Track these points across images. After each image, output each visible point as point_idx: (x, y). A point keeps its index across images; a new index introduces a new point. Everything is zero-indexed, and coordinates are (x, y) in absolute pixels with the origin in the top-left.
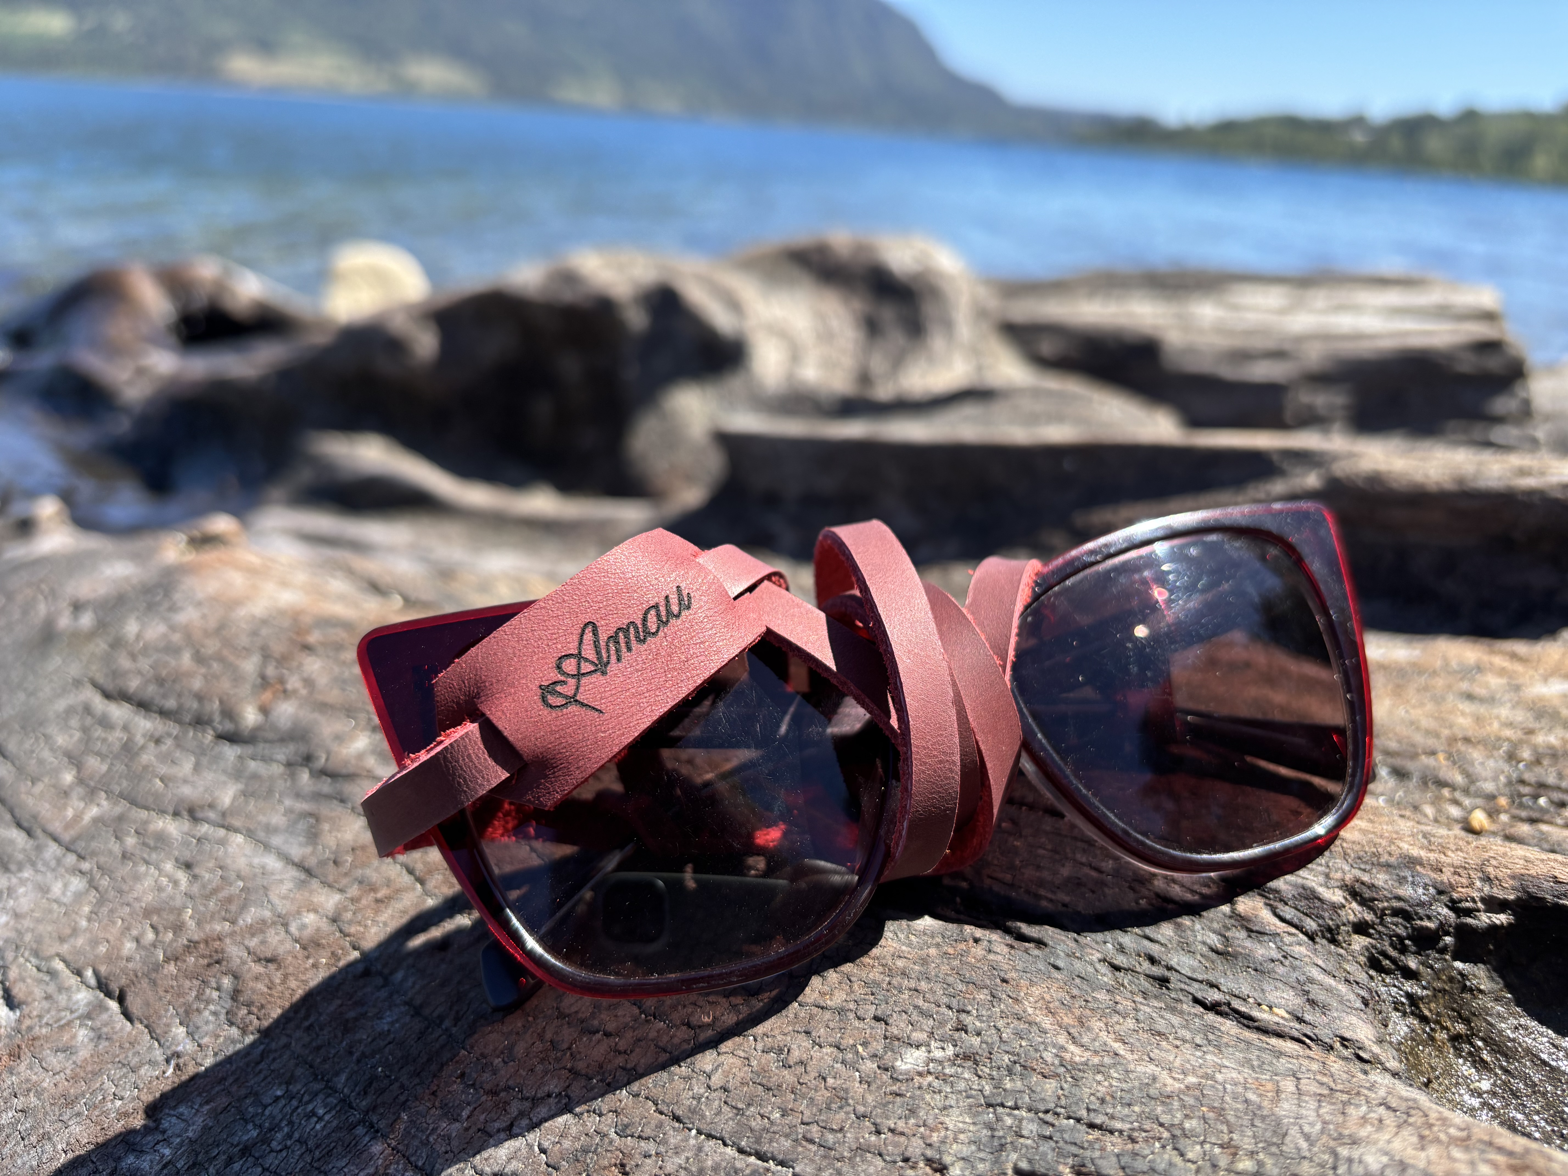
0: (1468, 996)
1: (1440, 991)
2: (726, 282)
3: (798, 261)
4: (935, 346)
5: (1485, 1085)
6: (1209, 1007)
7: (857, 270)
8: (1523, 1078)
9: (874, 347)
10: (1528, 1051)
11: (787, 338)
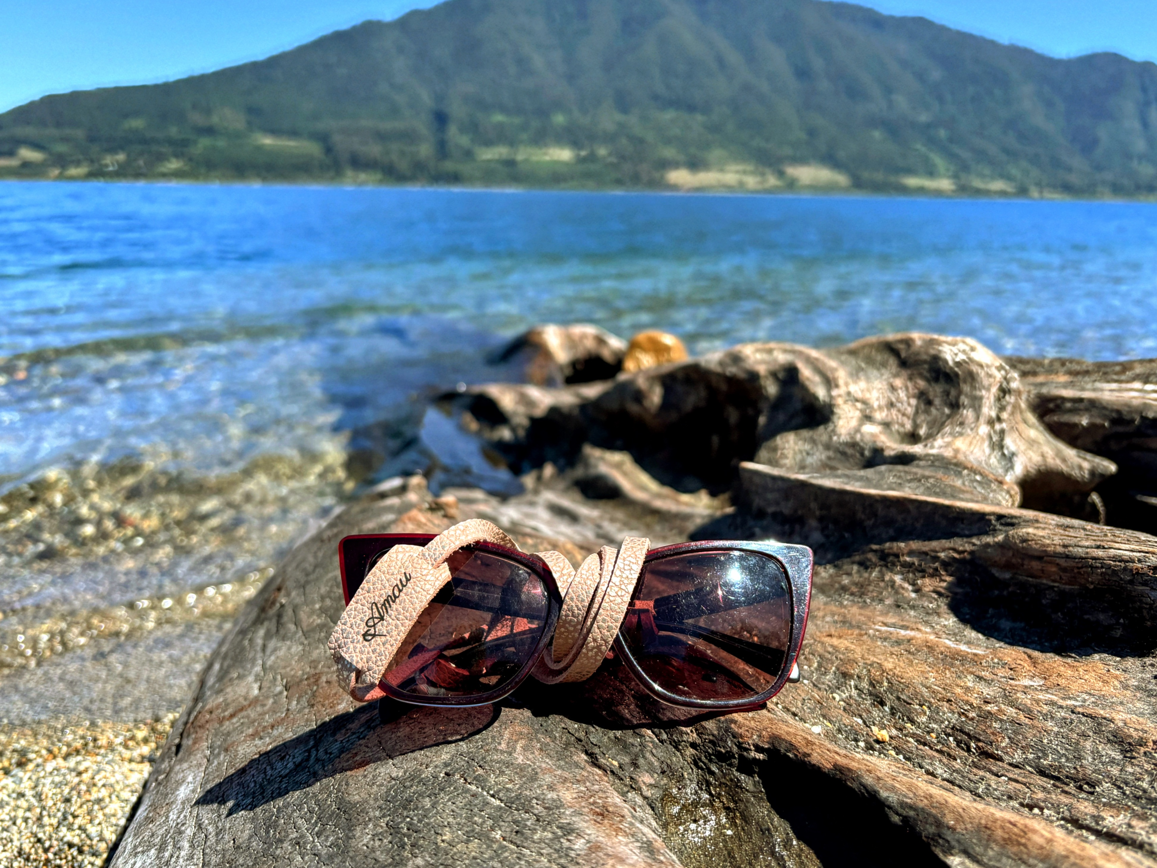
0: (739, 791)
1: (724, 784)
2: (832, 363)
3: (890, 348)
4: (968, 414)
5: (729, 832)
6: (587, 753)
7: (925, 357)
8: (749, 834)
9: (927, 412)
10: (757, 823)
11: (864, 402)
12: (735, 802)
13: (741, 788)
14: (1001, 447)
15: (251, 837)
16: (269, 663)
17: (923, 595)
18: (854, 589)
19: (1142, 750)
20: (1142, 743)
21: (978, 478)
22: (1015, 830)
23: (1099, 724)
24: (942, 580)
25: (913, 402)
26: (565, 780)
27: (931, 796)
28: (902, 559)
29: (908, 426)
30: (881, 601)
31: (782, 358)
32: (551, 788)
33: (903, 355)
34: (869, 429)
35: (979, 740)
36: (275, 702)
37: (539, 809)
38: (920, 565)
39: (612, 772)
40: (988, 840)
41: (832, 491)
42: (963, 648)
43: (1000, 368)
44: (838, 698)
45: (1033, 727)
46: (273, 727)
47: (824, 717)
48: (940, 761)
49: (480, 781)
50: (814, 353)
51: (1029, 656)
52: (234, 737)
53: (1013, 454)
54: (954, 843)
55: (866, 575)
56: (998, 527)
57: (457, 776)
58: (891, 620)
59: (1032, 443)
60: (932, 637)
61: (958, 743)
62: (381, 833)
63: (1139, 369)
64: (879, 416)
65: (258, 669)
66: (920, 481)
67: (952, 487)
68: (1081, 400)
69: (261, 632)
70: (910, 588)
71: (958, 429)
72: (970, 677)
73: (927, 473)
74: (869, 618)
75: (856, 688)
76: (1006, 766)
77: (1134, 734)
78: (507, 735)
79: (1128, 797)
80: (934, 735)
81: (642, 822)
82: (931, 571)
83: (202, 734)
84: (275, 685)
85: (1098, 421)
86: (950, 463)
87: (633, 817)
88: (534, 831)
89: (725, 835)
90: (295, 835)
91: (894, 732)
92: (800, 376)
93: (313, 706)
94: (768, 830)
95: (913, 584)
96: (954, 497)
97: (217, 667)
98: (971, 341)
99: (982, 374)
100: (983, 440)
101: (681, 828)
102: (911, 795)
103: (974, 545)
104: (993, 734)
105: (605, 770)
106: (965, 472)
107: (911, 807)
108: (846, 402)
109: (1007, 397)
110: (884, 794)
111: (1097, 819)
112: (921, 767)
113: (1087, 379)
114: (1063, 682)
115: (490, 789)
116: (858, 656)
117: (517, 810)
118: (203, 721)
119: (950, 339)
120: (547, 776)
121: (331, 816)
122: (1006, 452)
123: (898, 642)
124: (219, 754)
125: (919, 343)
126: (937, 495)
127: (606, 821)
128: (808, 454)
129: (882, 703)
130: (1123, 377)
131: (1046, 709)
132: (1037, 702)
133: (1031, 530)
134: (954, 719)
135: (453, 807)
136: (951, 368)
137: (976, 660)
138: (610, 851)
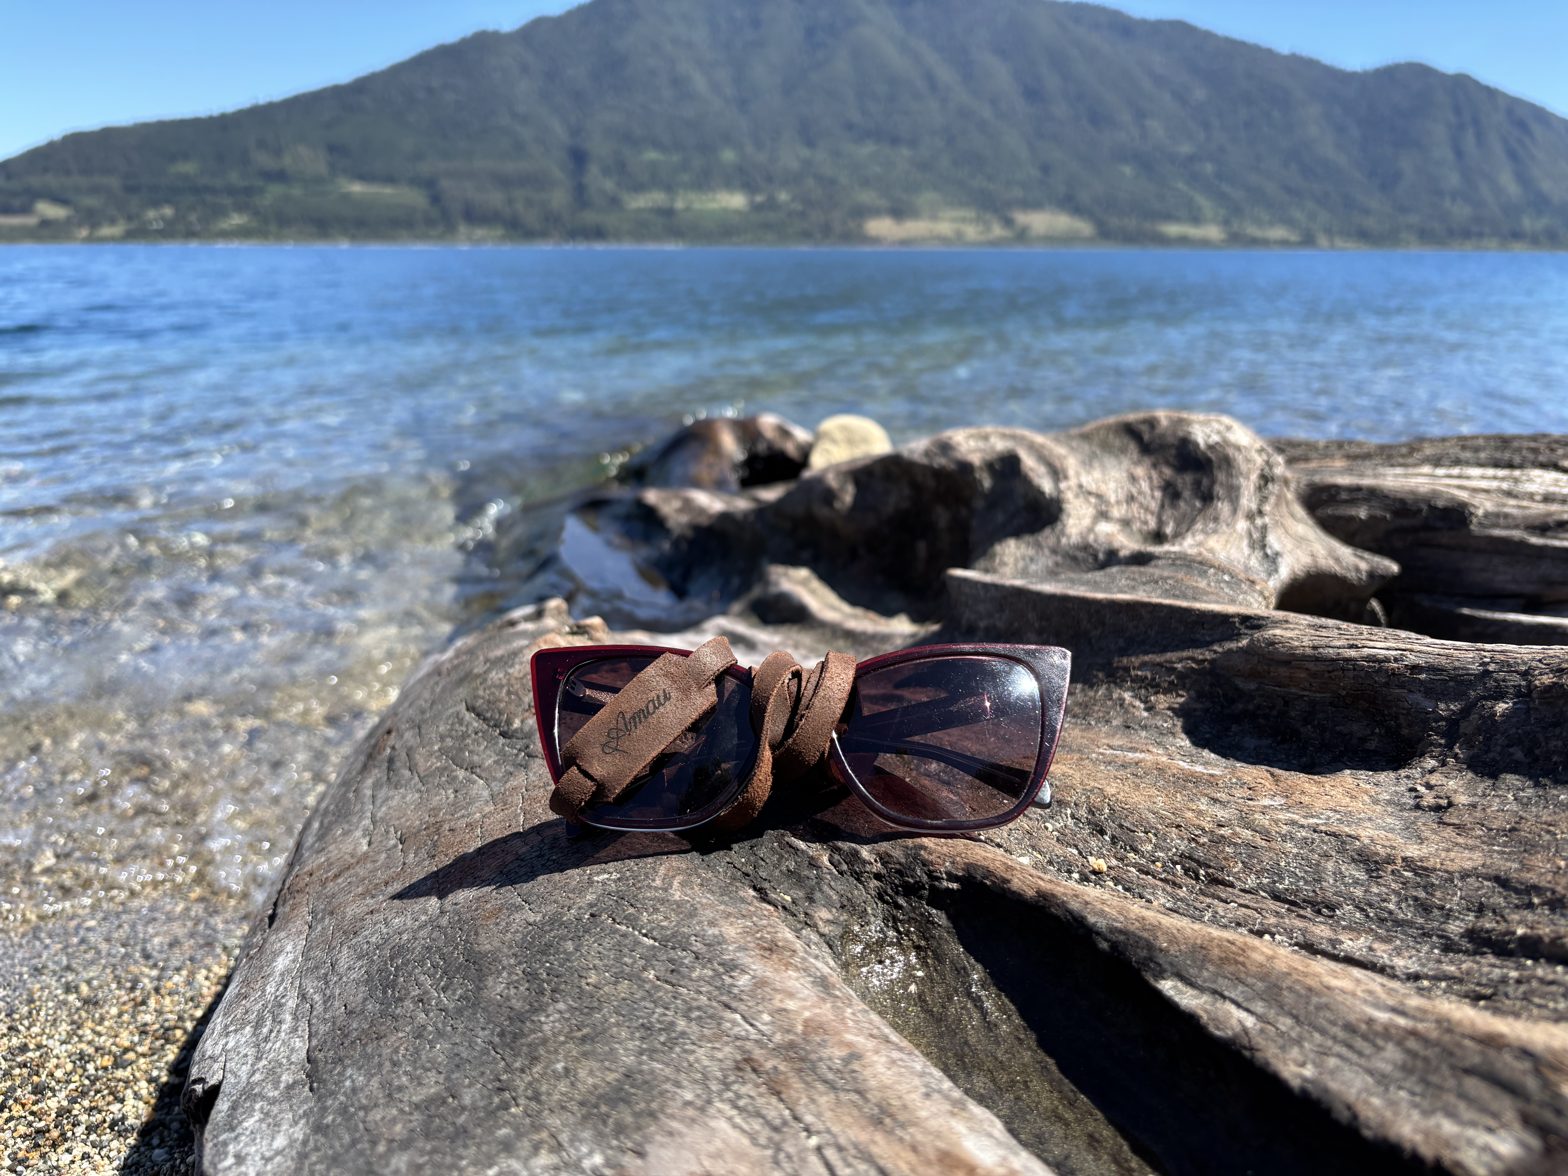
0: (931, 926)
1: (914, 919)
2: (1059, 450)
3: (1130, 431)
4: (1223, 507)
5: (920, 974)
6: (755, 888)
7: (1171, 440)
8: (942, 975)
9: (1174, 506)
10: (951, 962)
11: (1099, 496)
12: (927, 940)
13: (933, 923)
14: (1263, 547)
15: (365, 1000)
16: (380, 815)
17: (1157, 714)
18: (1077, 710)
19: (1390, 868)
20: (1389, 860)
21: (1226, 578)
22: (1234, 948)
23: (1344, 842)
24: (1178, 695)
25: (1158, 494)
26: (729, 915)
27: (1143, 919)
28: (1133, 673)
29: (1152, 524)
30: (1107, 722)
31: (1000, 445)
32: (712, 923)
33: (1146, 437)
34: (1105, 528)
35: (1210, 867)
36: (388, 857)
37: (698, 947)
38: (1154, 679)
39: (784, 908)
40: (1203, 961)
41: (1052, 597)
42: (1199, 768)
43: (1261, 451)
44: (1050, 828)
45: (1271, 849)
46: (386, 884)
47: (1034, 848)
48: (1164, 890)
49: (632, 921)
50: (1039, 439)
51: (1272, 775)
52: (341, 898)
53: (1277, 554)
54: (1166, 966)
55: (1091, 694)
56: (1243, 631)
57: (604, 916)
58: (1116, 742)
59: (1300, 540)
60: (1164, 759)
61: (1186, 871)
62: (517, 981)
63: (1428, 451)
64: (1117, 512)
65: (367, 822)
66: (1157, 582)
67: (1195, 588)
68: (1358, 489)
69: (370, 782)
70: (1142, 706)
71: (1211, 525)
72: (1204, 800)
73: (1166, 574)
74: (1093, 741)
75: (1073, 816)
76: (1236, 891)
77: (1382, 851)
78: (662, 871)
79: (1371, 919)
80: (1159, 864)
81: (816, 957)
82: (1166, 685)
83: (302, 898)
84: (388, 839)
85: (1379, 513)
86: (1194, 561)
87: (806, 952)
88: (692, 969)
89: (915, 977)
90: (417, 992)
91: (1114, 862)
92: (1023, 466)
93: (433, 856)
94: (964, 968)
95: (1145, 702)
96: (1195, 599)
97: (316, 825)
98: (1226, 420)
99: (1240, 458)
100: (1241, 537)
101: (864, 970)
102: (1122, 919)
103: (1215, 652)
104: (1225, 859)
105: (776, 906)
106: (1212, 571)
107: (1121, 932)
108: (1077, 496)
109: (1270, 486)
110: (1092, 919)
111: (1334, 942)
112: (1141, 897)
113: (1368, 463)
114: (1306, 799)
115: (642, 927)
116: (1076, 782)
117: (673, 948)
118: (302, 884)
119: (1201, 417)
120: (707, 912)
121: (458, 969)
122: (1269, 551)
123: (1124, 766)
124: (323, 918)
125: (1164, 422)
126: (1176, 597)
127: (774, 956)
128: (1032, 560)
129: (1102, 832)
130: (1410, 460)
131: (1285, 829)
132: (1276, 822)
133: (1278, 632)
134: (1183, 846)
135: (600, 949)
136: (1204, 453)
137: (1212, 781)
138: (778, 986)
